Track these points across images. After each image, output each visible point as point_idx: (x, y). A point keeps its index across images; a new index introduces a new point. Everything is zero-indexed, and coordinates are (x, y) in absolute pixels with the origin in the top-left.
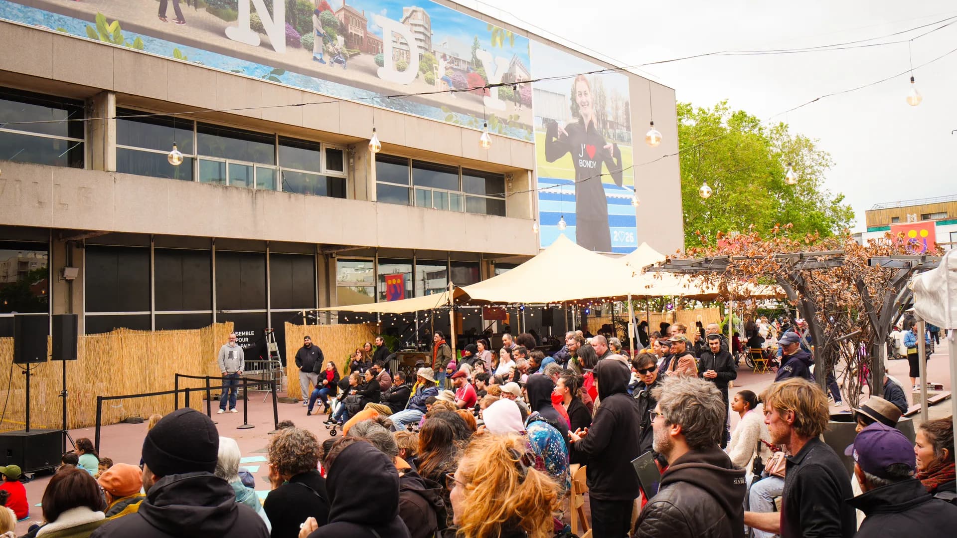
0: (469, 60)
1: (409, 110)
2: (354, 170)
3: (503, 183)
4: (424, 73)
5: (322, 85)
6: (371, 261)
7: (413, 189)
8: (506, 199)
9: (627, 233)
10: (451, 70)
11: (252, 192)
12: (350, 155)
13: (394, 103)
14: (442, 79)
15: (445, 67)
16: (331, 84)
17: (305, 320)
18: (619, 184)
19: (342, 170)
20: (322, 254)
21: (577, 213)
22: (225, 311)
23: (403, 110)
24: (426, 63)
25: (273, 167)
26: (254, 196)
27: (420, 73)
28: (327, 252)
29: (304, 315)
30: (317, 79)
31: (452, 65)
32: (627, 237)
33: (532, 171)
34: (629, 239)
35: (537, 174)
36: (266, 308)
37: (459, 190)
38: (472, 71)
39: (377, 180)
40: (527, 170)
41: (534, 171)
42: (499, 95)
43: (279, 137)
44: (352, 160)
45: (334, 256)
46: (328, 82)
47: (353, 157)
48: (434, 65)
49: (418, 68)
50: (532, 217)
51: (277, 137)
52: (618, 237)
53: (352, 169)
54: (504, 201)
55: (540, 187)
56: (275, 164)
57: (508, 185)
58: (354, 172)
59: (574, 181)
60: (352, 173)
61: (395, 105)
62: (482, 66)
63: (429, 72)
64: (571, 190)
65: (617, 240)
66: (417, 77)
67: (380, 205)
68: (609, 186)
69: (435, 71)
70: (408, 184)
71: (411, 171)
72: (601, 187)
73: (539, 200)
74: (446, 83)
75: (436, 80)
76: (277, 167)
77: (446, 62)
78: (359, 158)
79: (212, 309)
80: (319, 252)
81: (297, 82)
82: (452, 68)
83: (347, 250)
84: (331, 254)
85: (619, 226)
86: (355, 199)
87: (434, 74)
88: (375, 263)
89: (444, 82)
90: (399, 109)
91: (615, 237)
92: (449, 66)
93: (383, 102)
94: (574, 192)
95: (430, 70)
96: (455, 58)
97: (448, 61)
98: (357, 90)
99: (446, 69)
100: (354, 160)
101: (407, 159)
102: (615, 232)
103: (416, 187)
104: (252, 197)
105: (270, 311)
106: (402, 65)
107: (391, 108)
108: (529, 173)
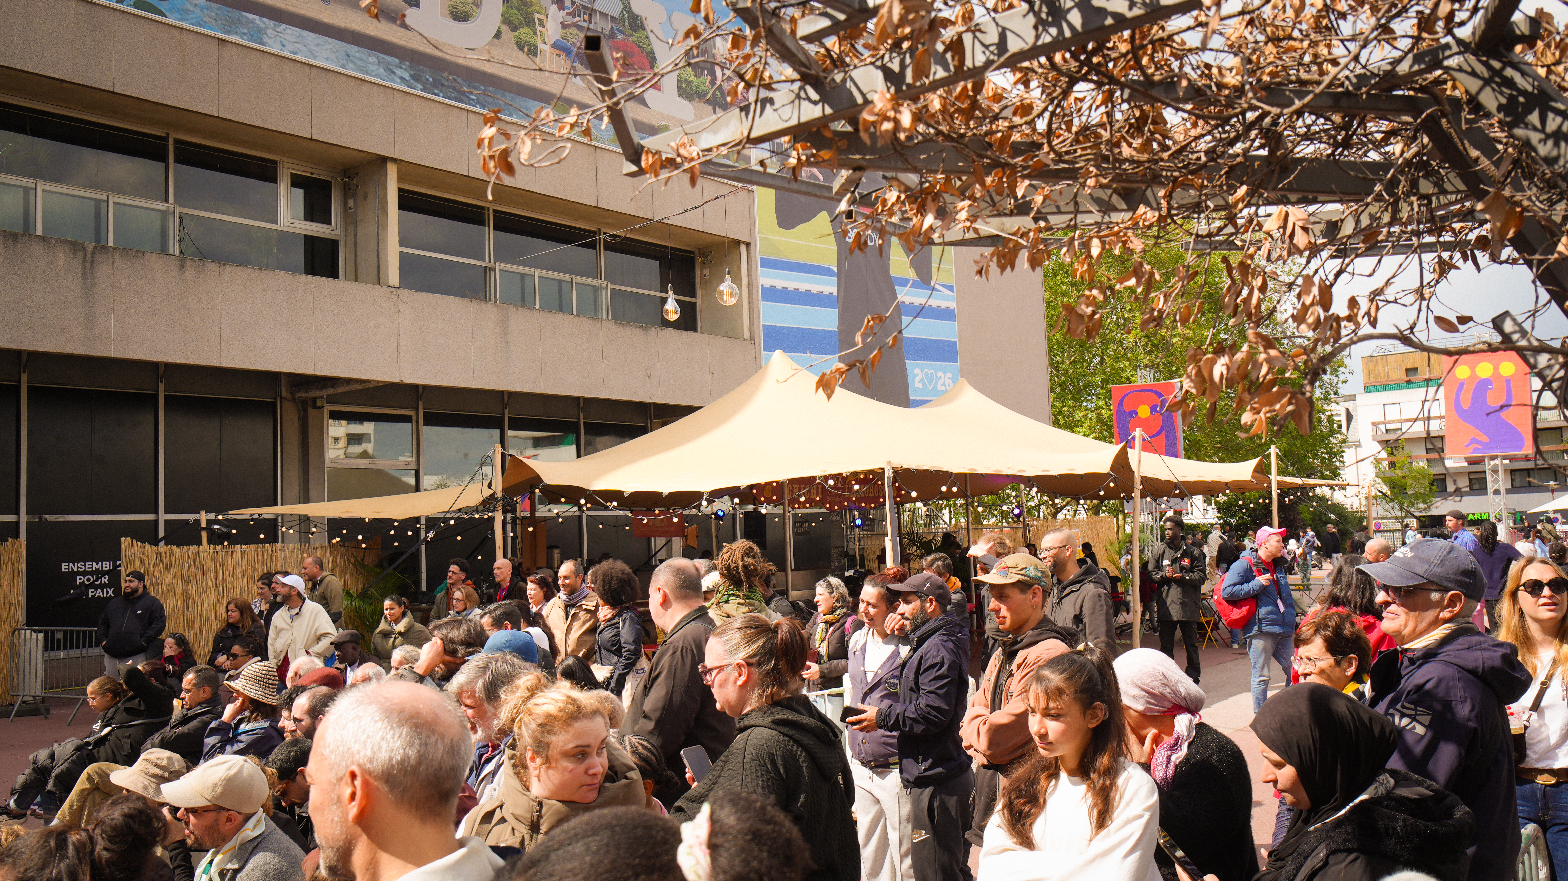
0: (616, 15)
1: (478, 102)
2: (355, 223)
3: (693, 269)
4: (514, 29)
5: (269, 31)
6: (407, 419)
7: (495, 270)
8: (698, 300)
9: (940, 374)
10: (572, 30)
11: (84, 250)
12: (348, 191)
13: (443, 85)
14: (555, 46)
15: (562, 23)
16: (291, 32)
17: (204, 535)
18: (924, 278)
19: (329, 223)
20: (293, 400)
21: (840, 331)
22: (49, 518)
23: (460, 101)
24: (518, 9)
25: (161, 206)
26: (89, 259)
27: (505, 29)
28: (302, 395)
29: (203, 525)
30: (257, 17)
31: (577, 19)
32: (941, 382)
33: (748, 244)
34: (944, 384)
35: (759, 252)
36: (156, 511)
37: (597, 276)
38: (620, 37)
39: (400, 245)
40: (738, 243)
41: (752, 245)
42: (680, 88)
43: (177, 141)
44: (351, 202)
45: (319, 403)
46: (283, 26)
47: (354, 196)
48: (537, 16)
49: (499, 19)
50: (747, 334)
51: (171, 141)
52: (921, 381)
53: (350, 220)
54: (694, 304)
55: (767, 278)
56: (167, 200)
57: (702, 272)
58: (356, 228)
59: (835, 269)
60: (351, 228)
61: (444, 89)
62: (642, 27)
63: (525, 30)
64: (829, 286)
65: (920, 386)
66: (498, 35)
67: (406, 294)
68: (904, 282)
69: (539, 28)
70: (483, 260)
71: (489, 236)
72: (889, 285)
73: (761, 302)
74: (563, 56)
75: (541, 46)
76: (171, 205)
77: (563, 13)
78: (366, 198)
79: (17, 512)
80: (284, 394)
81: (207, 19)
82: (575, 25)
83: (340, 390)
84: (314, 400)
85: (925, 359)
86: (356, 280)
87: (535, 33)
88: (417, 422)
89: (558, 52)
90: (456, 99)
91: (918, 379)
92: (569, 20)
93: (416, 80)
94: (834, 290)
95: (528, 25)
96: (584, 7)
97: (566, 11)
98: (353, 49)
99: (564, 26)
100: (355, 201)
101: (483, 208)
102: (917, 371)
103: (499, 266)
104: (84, 260)
105: (163, 517)
106: (461, 8)
107: (437, 95)
108: (743, 248)
